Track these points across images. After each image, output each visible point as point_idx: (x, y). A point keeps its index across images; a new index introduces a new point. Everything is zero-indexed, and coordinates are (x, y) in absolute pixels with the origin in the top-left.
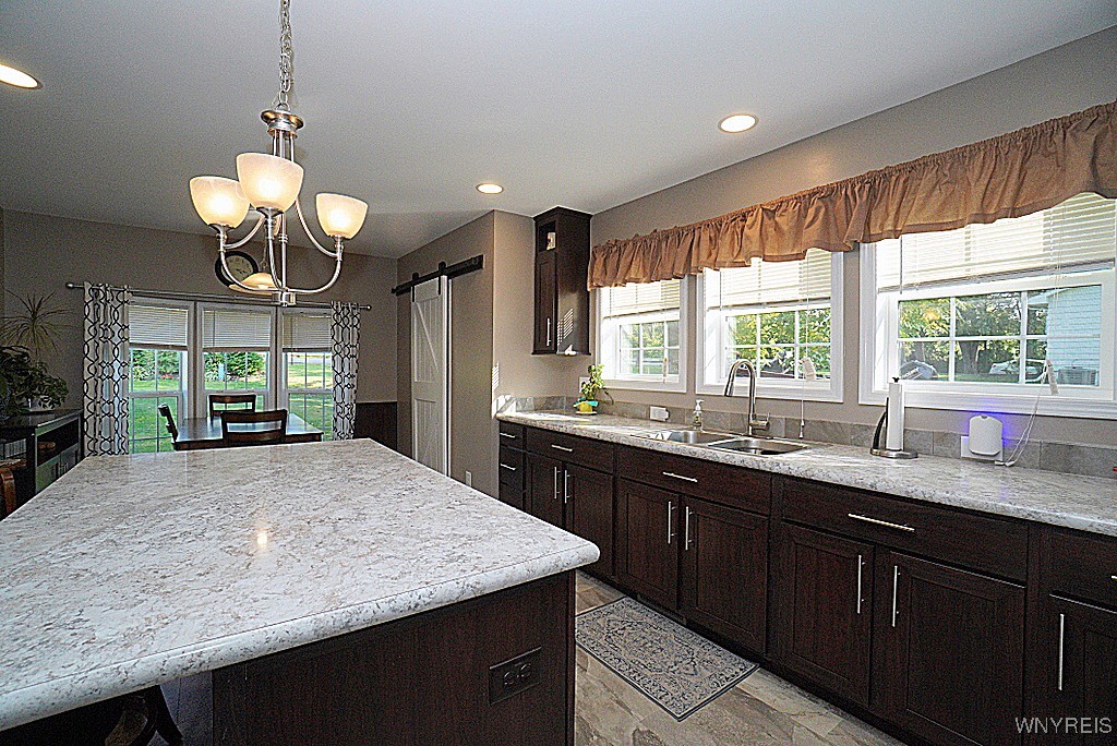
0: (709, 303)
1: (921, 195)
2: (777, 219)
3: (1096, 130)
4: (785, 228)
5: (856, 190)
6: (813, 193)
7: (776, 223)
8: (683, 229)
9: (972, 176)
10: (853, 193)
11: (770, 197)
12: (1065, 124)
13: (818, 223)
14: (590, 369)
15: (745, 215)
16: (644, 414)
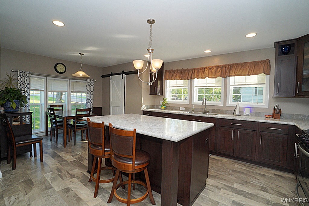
0: (195, 85)
1: (239, 69)
2: (212, 70)
3: (264, 64)
4: (213, 72)
5: (228, 67)
6: (219, 66)
7: (211, 71)
8: (190, 69)
9: (247, 68)
10: (227, 67)
11: (210, 65)
12: (260, 62)
13: (220, 72)
14: (164, 99)
15: (204, 68)
16: (178, 109)
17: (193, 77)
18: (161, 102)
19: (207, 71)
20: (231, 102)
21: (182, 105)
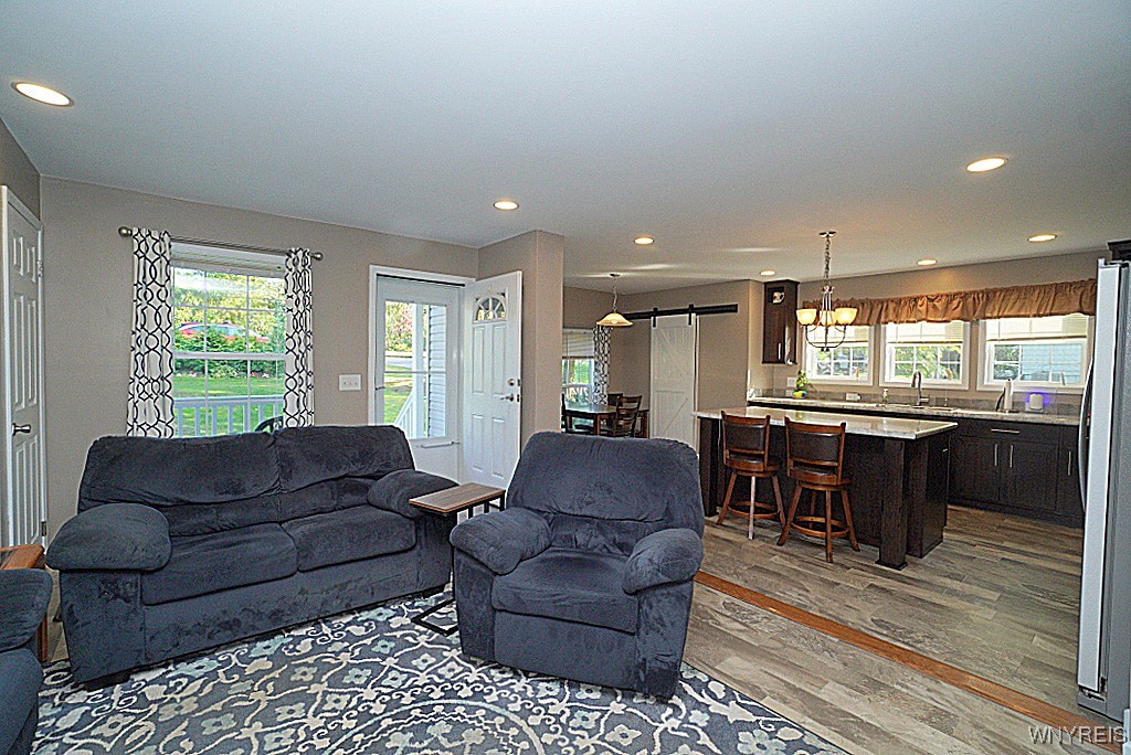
0: (888, 340)
2: (935, 303)
3: (1082, 289)
4: (940, 308)
5: (980, 295)
6: (955, 294)
8: (874, 300)
9: (1034, 298)
10: (978, 297)
11: (932, 292)
12: (1070, 285)
13: (959, 309)
14: (800, 373)
15: (915, 300)
16: (842, 398)
17: (883, 319)
18: (792, 382)
19: (924, 308)
20: (989, 381)
21: (853, 388)
